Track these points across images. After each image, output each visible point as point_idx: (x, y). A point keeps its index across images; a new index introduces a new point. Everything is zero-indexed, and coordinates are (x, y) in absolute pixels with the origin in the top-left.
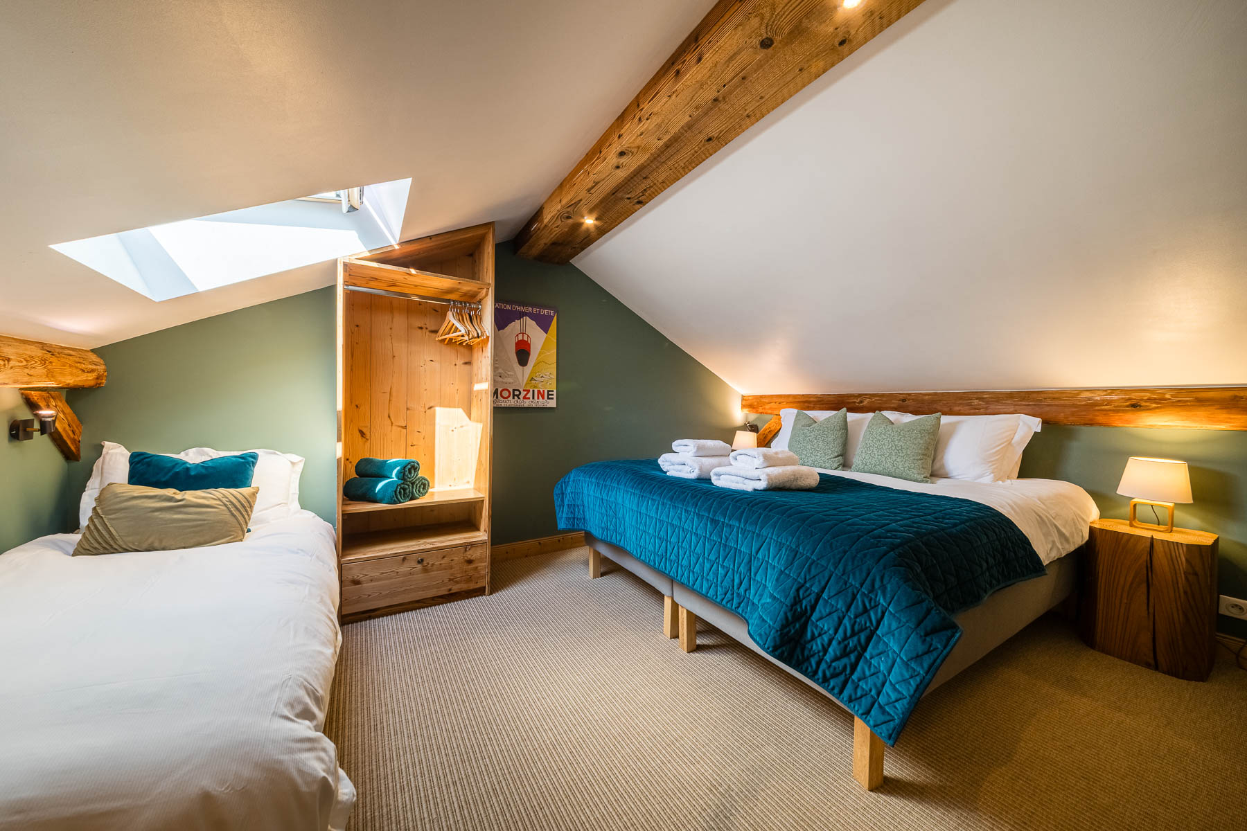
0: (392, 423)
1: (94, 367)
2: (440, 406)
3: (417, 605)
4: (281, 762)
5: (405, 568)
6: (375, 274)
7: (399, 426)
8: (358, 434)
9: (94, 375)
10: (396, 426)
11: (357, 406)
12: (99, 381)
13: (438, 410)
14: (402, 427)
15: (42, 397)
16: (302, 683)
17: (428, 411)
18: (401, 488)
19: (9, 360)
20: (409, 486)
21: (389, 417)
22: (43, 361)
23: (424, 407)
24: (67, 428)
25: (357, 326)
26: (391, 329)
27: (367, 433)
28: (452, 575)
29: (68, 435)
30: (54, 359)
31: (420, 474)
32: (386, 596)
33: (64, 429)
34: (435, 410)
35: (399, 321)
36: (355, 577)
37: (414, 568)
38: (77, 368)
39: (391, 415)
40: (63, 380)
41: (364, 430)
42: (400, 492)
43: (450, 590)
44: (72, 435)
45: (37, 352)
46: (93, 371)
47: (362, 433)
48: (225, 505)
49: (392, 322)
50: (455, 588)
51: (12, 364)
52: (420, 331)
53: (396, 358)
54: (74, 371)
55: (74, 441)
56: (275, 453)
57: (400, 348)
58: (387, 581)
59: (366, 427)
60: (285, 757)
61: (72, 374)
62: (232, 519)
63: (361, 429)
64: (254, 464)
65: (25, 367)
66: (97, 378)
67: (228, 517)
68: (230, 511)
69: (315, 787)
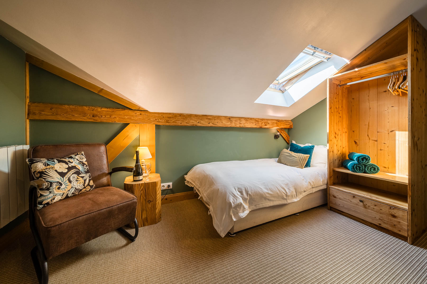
0: (369, 139)
1: (289, 124)
2: (399, 131)
3: (362, 221)
4: (227, 193)
5: (354, 201)
6: (349, 76)
7: (373, 140)
8: (354, 143)
9: (289, 126)
10: (371, 140)
11: (353, 131)
12: (291, 127)
13: (397, 133)
14: (375, 141)
15: (279, 130)
16: (245, 188)
17: (390, 133)
18: (357, 166)
19: (269, 123)
20: (362, 166)
21: (368, 136)
22: (276, 123)
23: (388, 131)
24: (286, 137)
25: (353, 99)
26: (368, 96)
27: (358, 143)
28: (382, 217)
29: (286, 139)
30: (279, 123)
31: (371, 162)
32: (346, 208)
33: (285, 137)
34: (395, 133)
35: (373, 92)
36: (334, 194)
37: (359, 203)
38: (284, 124)
39: (369, 135)
40: (280, 127)
41: (356, 141)
42: (356, 168)
43: (380, 224)
44: (287, 139)
45: (276, 122)
46: (289, 125)
47: (356, 143)
48: (299, 158)
49: (369, 93)
50: (384, 225)
51: (270, 124)
52: (385, 93)
53: (371, 109)
54: (284, 125)
55: (288, 140)
56: (325, 147)
57: (373, 104)
58: (347, 203)
59: (357, 140)
60: (228, 193)
61: (283, 125)
62: (300, 162)
63: (355, 140)
64: (313, 149)
65: (272, 124)
66: (290, 126)
67: (299, 161)
68: (300, 160)
69: (228, 202)
